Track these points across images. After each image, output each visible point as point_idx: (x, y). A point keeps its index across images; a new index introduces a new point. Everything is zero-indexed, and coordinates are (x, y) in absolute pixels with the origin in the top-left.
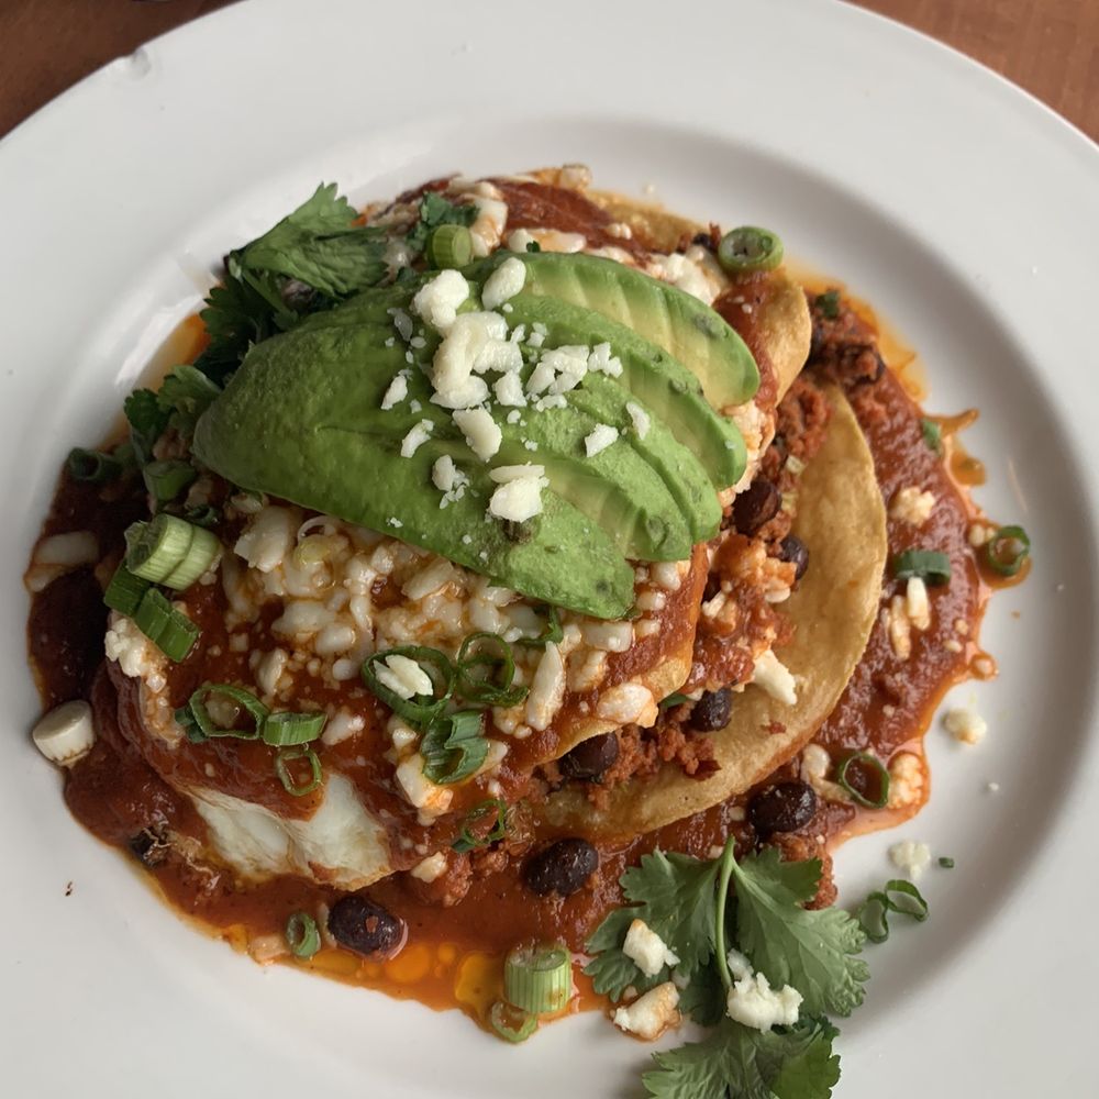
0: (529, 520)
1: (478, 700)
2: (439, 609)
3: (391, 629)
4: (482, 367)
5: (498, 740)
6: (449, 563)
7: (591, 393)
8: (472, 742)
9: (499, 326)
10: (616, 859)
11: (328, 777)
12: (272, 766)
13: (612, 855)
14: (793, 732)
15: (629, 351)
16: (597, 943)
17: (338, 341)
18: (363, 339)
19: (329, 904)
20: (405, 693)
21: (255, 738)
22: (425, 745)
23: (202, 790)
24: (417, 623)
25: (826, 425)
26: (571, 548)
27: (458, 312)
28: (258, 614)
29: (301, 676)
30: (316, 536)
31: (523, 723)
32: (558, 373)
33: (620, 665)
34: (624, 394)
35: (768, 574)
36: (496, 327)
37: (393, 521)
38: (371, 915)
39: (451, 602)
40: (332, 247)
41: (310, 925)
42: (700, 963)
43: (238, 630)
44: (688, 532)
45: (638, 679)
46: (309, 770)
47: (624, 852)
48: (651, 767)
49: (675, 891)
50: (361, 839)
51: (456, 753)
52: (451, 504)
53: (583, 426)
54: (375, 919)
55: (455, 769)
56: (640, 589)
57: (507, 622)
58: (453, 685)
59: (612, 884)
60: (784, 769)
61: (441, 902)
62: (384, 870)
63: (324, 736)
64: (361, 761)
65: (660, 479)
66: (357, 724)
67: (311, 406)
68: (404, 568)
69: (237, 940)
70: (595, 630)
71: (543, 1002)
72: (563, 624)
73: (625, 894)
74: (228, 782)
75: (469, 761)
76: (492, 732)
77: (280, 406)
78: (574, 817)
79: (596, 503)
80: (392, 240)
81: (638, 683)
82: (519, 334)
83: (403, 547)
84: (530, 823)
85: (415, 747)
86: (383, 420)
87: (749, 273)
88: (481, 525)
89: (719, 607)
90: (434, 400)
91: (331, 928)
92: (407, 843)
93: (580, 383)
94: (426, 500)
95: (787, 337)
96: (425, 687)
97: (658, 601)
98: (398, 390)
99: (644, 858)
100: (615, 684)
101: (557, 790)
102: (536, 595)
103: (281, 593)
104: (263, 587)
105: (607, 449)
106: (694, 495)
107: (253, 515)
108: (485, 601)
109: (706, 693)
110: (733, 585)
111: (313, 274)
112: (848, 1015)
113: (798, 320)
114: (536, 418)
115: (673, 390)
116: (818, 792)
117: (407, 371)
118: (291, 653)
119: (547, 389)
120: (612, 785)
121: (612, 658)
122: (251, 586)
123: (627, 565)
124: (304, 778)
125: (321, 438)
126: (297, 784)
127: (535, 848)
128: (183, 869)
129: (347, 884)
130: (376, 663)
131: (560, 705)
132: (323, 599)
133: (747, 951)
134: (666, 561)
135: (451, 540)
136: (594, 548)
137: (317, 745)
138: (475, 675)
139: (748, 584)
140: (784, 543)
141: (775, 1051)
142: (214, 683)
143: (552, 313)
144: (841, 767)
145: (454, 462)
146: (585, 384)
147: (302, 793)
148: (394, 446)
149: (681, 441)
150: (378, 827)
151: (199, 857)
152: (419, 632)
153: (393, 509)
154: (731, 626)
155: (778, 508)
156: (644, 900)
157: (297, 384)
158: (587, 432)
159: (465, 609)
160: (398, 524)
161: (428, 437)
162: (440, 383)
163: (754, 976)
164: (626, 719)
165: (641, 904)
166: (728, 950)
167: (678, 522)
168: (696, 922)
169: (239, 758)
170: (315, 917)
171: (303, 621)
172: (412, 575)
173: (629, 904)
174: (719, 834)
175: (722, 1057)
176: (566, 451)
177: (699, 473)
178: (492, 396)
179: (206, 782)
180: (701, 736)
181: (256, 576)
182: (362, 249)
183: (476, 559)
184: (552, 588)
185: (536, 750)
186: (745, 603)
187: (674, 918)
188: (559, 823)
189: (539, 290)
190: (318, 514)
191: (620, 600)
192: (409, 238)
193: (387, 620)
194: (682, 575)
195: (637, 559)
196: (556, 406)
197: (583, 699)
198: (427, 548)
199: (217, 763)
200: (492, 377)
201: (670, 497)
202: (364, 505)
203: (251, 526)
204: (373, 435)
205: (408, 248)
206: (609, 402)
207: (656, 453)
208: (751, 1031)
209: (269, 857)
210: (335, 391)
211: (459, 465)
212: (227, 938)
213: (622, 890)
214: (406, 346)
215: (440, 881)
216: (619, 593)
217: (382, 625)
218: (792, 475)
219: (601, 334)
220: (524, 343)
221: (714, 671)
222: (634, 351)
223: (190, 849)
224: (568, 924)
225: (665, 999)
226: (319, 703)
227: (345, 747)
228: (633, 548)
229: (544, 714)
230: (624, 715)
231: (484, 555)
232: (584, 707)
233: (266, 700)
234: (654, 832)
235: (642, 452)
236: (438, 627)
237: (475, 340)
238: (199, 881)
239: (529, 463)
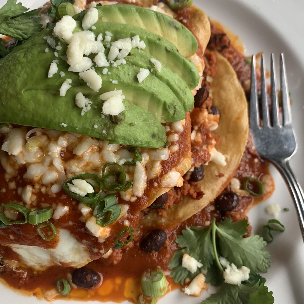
0: (120, 114)
1: (113, 190)
2: (90, 157)
3: (72, 169)
4: (88, 53)
5: (124, 204)
6: (90, 138)
7: (135, 57)
8: (114, 207)
9: (92, 36)
10: (173, 234)
11: (59, 231)
12: (35, 231)
13: (172, 232)
14: (227, 175)
15: (147, 37)
16: (172, 265)
17: (25, 54)
18: (35, 51)
19: (71, 273)
20: (83, 194)
21: (26, 223)
22: (95, 212)
23: (11, 244)
24: (82, 164)
25: (216, 64)
26: (139, 122)
27: (73, 33)
28: (17, 172)
29: (39, 195)
30: (33, 137)
31: (133, 196)
32: (120, 50)
33: (166, 165)
34: (148, 55)
35: (210, 120)
36: (91, 36)
37: (63, 124)
38: (87, 274)
39: (95, 153)
40: (18, 21)
41: (65, 282)
42: (210, 264)
43: (11, 180)
44: (183, 108)
45: (174, 169)
46: (51, 230)
47: (175, 230)
48: (180, 198)
49: (196, 241)
50: (78, 251)
51: (109, 213)
52: (86, 113)
53: (135, 71)
54: (89, 275)
55: (109, 219)
56: (168, 134)
57: (119, 157)
58: (102, 186)
59: (173, 243)
60: (226, 189)
61: (112, 263)
62: (89, 260)
63: (53, 216)
64: (71, 223)
65: (169, 88)
66: (66, 208)
67: (19, 82)
68: (72, 144)
69: (39, 294)
70: (154, 153)
71: (158, 293)
72: (141, 154)
73: (179, 246)
74: (20, 240)
75: (114, 215)
76: (121, 201)
77: (6, 86)
78: (155, 222)
79: (145, 103)
80: (42, 15)
81: (174, 171)
82: (100, 37)
83: (70, 135)
84: (139, 227)
85: (91, 213)
86: (50, 82)
87: (181, 9)
88: (100, 120)
89: (194, 136)
90: (70, 70)
91: (74, 282)
92: (96, 250)
93: (130, 53)
94: (75, 113)
95: (202, 29)
96: (90, 190)
97: (176, 137)
98: (54, 69)
99: (183, 231)
100: (166, 173)
101: (148, 214)
102: (129, 144)
103: (24, 163)
104: (17, 162)
105: (146, 79)
106: (183, 93)
107: (7, 134)
108: (108, 150)
109: (195, 168)
110: (198, 127)
111: (12, 33)
112: (266, 272)
113: (204, 22)
114: (115, 70)
115: (167, 51)
116: (238, 194)
117: (56, 60)
118: (33, 186)
119: (117, 57)
120: (167, 208)
121: (163, 163)
122: (12, 162)
123: (161, 125)
124: (49, 233)
125: (25, 95)
126: (48, 236)
127: (143, 236)
128: (12, 272)
129: (76, 267)
130: (68, 184)
131: (146, 186)
132: (42, 162)
133: (226, 256)
134: (177, 121)
135: (89, 128)
136: (148, 121)
137: (52, 220)
138: (110, 180)
139: (203, 125)
140: (212, 108)
141: (245, 291)
142: (5, 203)
143: (112, 27)
144: (245, 184)
145: (84, 95)
146: (132, 53)
147: (50, 239)
148: (56, 93)
149: (174, 72)
150: (83, 246)
151: (17, 267)
152: (84, 168)
153: (62, 119)
154: (200, 142)
155: (208, 96)
156: (186, 246)
157: (11, 75)
158: (137, 73)
159: (100, 155)
160: (65, 125)
161: (71, 86)
162: (71, 62)
163: (230, 265)
164: (173, 185)
165: (185, 248)
166: (219, 257)
167: (179, 105)
168: (206, 250)
169: (22, 231)
170: (67, 279)
171: (35, 172)
172: (76, 146)
173: (181, 249)
174: (207, 217)
175: (226, 298)
176: (130, 82)
177: (183, 84)
178: (94, 64)
179: (12, 242)
180: (195, 183)
181: (13, 158)
182: (31, 20)
183: (101, 134)
184: (135, 140)
185: (140, 205)
186: (203, 132)
187: (198, 250)
188: (150, 225)
189: (105, 20)
190: (32, 128)
191: (162, 140)
192: (49, 13)
193: (69, 165)
194: (183, 126)
195: (165, 122)
196: (122, 64)
197: (155, 181)
198: (80, 133)
199: (14, 234)
200: (92, 56)
201: (174, 95)
202: (49, 120)
203: (7, 138)
204: (47, 89)
205: (49, 17)
206: (143, 59)
207: (166, 78)
208: (235, 286)
209: (44, 261)
210: (28, 75)
211: (86, 96)
212: (35, 294)
213: (177, 244)
214: (54, 50)
215: (111, 257)
216: (161, 137)
217: (68, 168)
218: (209, 83)
219: (134, 32)
220: (103, 41)
221: (197, 160)
222: (149, 37)
223: (13, 265)
224: (161, 261)
225: (200, 280)
226: (49, 204)
227: (63, 219)
228: (163, 118)
229: (141, 191)
230: (172, 184)
231: (104, 132)
232: (156, 184)
233: (27, 207)
234: (184, 221)
235: (160, 78)
236: (91, 165)
237: (82, 41)
238: (20, 275)
239: (116, 89)
